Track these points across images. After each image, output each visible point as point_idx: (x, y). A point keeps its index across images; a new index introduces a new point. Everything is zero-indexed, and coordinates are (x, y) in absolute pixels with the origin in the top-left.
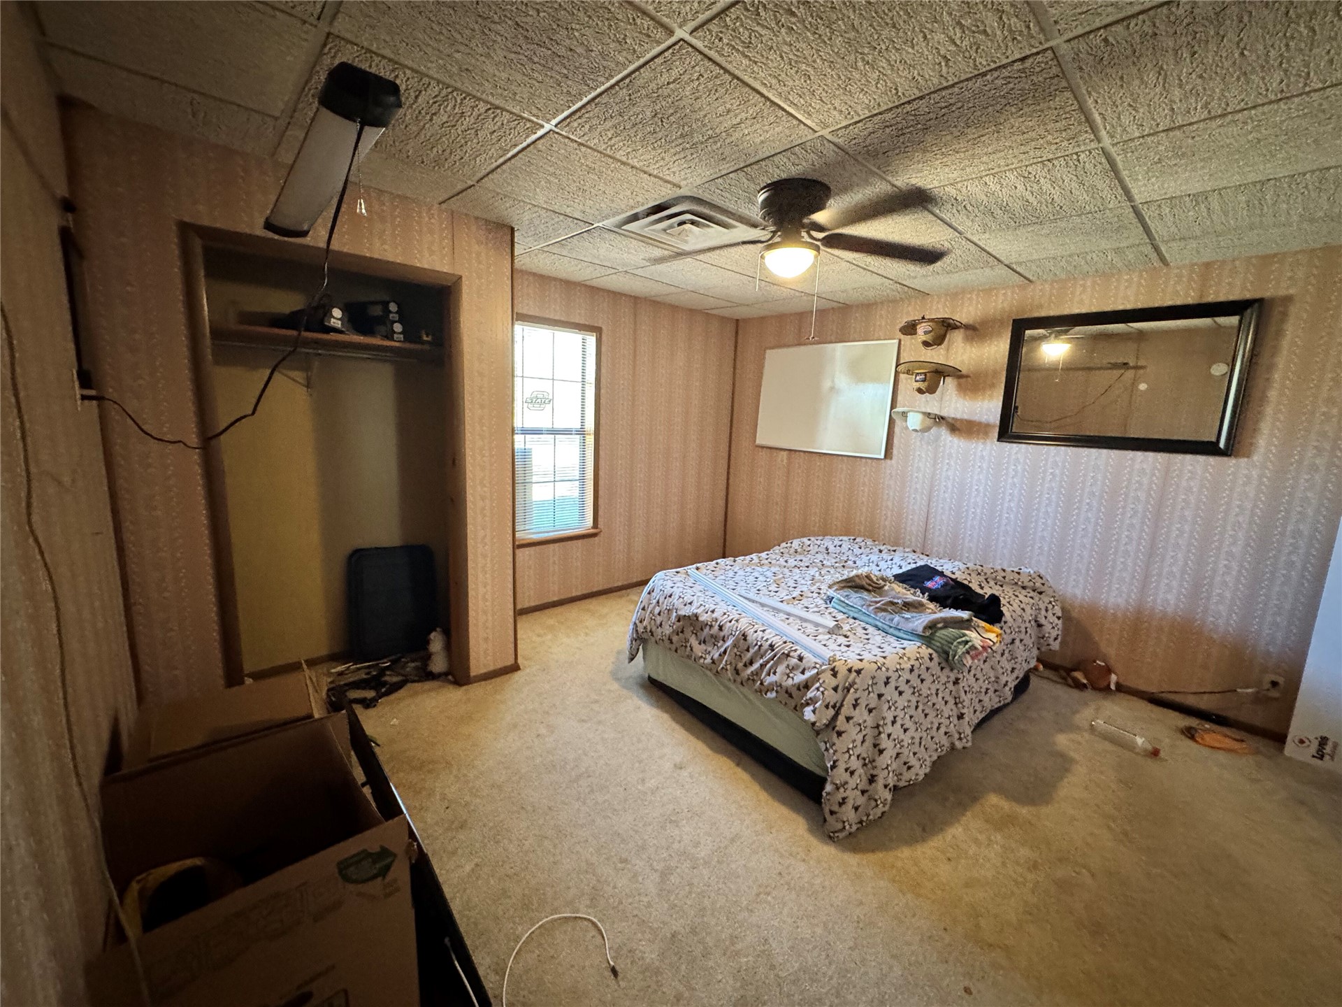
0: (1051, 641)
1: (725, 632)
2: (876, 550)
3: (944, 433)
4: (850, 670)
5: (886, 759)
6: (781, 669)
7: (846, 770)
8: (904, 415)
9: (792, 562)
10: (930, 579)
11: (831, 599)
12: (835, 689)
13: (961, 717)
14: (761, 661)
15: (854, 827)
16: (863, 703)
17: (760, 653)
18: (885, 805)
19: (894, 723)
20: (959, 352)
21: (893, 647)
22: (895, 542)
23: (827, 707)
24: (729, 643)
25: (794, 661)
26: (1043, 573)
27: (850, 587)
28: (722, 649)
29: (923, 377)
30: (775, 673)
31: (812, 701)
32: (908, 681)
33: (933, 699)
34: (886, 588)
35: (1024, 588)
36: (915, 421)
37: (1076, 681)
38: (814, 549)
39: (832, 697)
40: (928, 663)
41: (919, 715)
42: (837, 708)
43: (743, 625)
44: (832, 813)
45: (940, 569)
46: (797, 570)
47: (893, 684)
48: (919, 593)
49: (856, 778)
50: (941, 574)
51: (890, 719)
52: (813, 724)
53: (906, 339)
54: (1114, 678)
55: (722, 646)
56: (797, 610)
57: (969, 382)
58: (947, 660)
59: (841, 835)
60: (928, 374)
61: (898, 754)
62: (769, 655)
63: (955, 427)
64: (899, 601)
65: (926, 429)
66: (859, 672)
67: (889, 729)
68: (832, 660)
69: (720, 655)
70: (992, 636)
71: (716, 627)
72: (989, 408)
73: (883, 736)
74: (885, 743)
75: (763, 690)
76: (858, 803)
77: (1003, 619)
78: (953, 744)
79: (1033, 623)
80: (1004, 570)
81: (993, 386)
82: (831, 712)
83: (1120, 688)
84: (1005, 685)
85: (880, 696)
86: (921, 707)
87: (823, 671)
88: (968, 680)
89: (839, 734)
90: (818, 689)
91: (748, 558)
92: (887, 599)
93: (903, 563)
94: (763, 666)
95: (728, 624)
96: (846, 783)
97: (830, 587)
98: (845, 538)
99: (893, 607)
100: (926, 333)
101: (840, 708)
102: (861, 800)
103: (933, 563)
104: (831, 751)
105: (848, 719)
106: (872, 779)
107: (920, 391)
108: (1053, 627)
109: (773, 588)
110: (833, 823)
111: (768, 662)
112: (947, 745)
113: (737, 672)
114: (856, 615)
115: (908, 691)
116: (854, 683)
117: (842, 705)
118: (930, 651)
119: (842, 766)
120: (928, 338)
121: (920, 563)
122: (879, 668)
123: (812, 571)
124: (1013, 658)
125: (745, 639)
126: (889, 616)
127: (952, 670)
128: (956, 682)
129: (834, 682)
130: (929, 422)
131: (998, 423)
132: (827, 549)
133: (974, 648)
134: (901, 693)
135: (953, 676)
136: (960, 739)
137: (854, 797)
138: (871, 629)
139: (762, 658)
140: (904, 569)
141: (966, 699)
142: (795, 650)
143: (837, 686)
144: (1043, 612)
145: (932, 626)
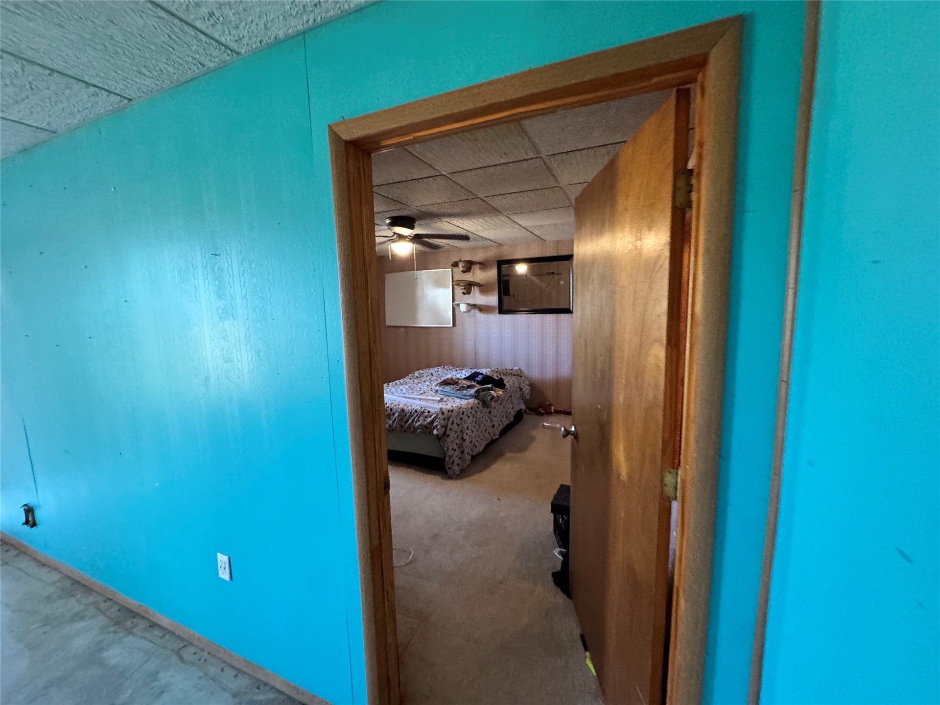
0: (526, 395)
1: (394, 411)
2: (454, 370)
3: (477, 312)
4: (449, 411)
5: (467, 443)
6: (421, 419)
7: (452, 449)
8: (458, 305)
9: (416, 381)
10: (477, 377)
11: (437, 391)
12: (444, 419)
13: (493, 426)
14: (412, 418)
15: (458, 473)
16: (455, 422)
17: (411, 416)
18: (468, 461)
19: (468, 429)
20: (478, 275)
21: (464, 402)
22: (463, 366)
23: (442, 427)
24: (396, 415)
25: (426, 414)
26: (520, 368)
27: (444, 384)
28: (394, 419)
29: (464, 287)
30: (419, 421)
31: (436, 426)
32: (471, 412)
33: (482, 419)
34: (460, 382)
35: (514, 375)
36: (463, 308)
37: (540, 412)
38: (425, 375)
39: (443, 423)
40: (478, 406)
41: (477, 426)
42: (446, 427)
43: (401, 406)
44: (450, 468)
45: (481, 372)
46: (419, 384)
47: (465, 414)
48: (473, 382)
49: (456, 452)
50: (482, 374)
51: (466, 428)
52: (438, 435)
53: (455, 269)
54: (553, 408)
55: (393, 418)
56: (424, 397)
57: (484, 288)
58: (485, 404)
59: (454, 476)
60: (466, 286)
61: (471, 442)
62: (416, 414)
63: (482, 309)
64: (465, 386)
65: (468, 311)
66: (452, 411)
67: (466, 431)
68: (441, 409)
69: (393, 422)
70: (501, 393)
71: (389, 410)
72: (493, 300)
73: (464, 434)
74: (465, 437)
75: (415, 429)
76: (459, 462)
77: (506, 387)
78: (492, 438)
79: (518, 388)
80: (506, 369)
81: (494, 290)
82: (444, 429)
83: (556, 412)
84: (510, 413)
85: (461, 419)
86: (477, 423)
87: (438, 414)
88: (494, 412)
89: (448, 436)
90: (437, 421)
91: (394, 383)
92: (460, 386)
93: (466, 373)
94: (413, 420)
95: (395, 407)
96: (453, 455)
97: (436, 386)
98: (439, 367)
99: (462, 389)
100: (463, 267)
101: (447, 427)
102: (460, 461)
103: (479, 371)
104: (446, 444)
105: (451, 429)
106: (462, 452)
107: (464, 293)
108: (526, 390)
109: (411, 391)
110: (450, 472)
111: (415, 418)
112: (490, 438)
113: (402, 427)
114: (449, 395)
115: (471, 417)
116: (451, 415)
117: (447, 425)
118: (478, 401)
119: (450, 448)
120: (464, 269)
121: (473, 372)
122: (459, 408)
123: (427, 383)
124: (512, 403)
125: (404, 411)
126: (461, 392)
127: (487, 408)
128: (490, 412)
129: (443, 417)
130: (469, 307)
131: (497, 305)
132: (432, 374)
133: (493, 396)
134: (469, 417)
135: (488, 410)
136: (494, 435)
137: (457, 461)
138: (455, 398)
139: (412, 417)
140: (467, 375)
141: (495, 419)
142: (426, 410)
143: (445, 418)
144: (522, 384)
145: (477, 392)
